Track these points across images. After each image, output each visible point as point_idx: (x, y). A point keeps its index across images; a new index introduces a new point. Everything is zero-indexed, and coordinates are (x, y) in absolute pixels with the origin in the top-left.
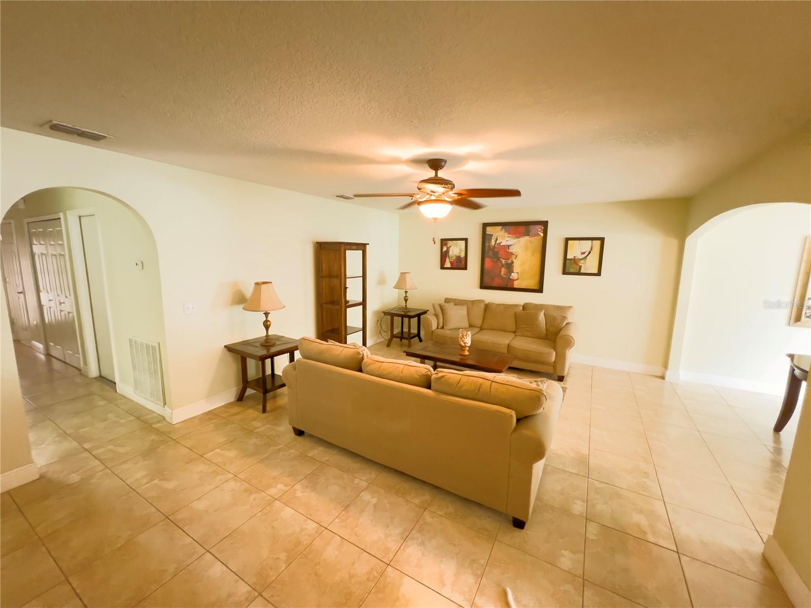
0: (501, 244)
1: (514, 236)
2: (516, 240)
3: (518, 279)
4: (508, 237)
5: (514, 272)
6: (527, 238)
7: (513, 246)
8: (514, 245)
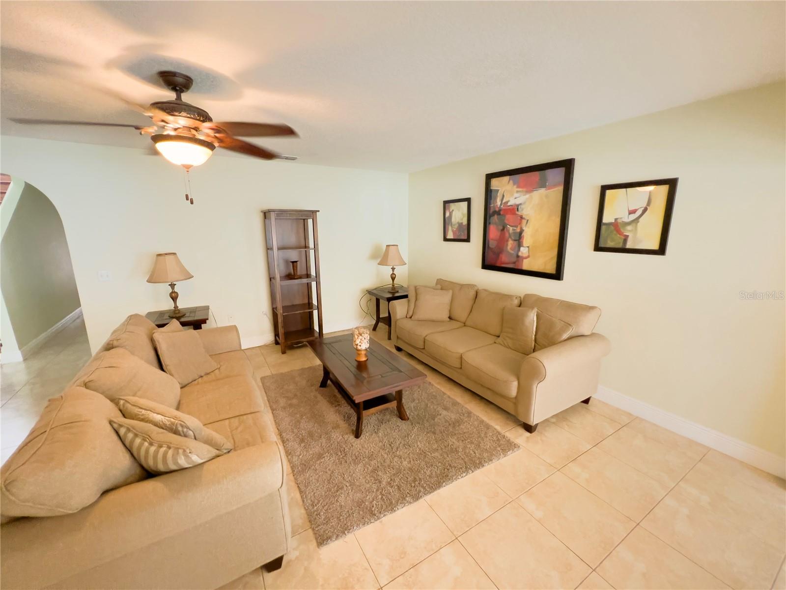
0: (509, 204)
1: (524, 190)
2: (527, 196)
3: (528, 257)
4: (517, 192)
5: (524, 245)
6: (542, 191)
7: (523, 206)
8: (525, 203)
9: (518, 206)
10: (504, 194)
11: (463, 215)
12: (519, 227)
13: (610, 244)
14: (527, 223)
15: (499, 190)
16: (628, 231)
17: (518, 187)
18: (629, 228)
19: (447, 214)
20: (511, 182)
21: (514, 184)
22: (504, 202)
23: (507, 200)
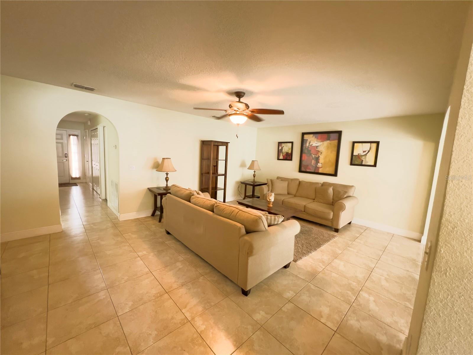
0: (313, 145)
1: (320, 140)
2: (322, 143)
3: (322, 167)
4: (317, 141)
5: (320, 162)
6: (328, 141)
8: (320, 146)
9: (317, 147)
10: (311, 141)
11: (289, 149)
12: (317, 155)
13: (356, 163)
14: (321, 154)
15: (307, 140)
16: (363, 158)
17: (317, 139)
18: (363, 157)
19: (280, 148)
20: (314, 137)
21: (315, 138)
22: (310, 144)
23: (312, 144)
